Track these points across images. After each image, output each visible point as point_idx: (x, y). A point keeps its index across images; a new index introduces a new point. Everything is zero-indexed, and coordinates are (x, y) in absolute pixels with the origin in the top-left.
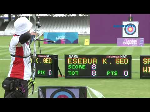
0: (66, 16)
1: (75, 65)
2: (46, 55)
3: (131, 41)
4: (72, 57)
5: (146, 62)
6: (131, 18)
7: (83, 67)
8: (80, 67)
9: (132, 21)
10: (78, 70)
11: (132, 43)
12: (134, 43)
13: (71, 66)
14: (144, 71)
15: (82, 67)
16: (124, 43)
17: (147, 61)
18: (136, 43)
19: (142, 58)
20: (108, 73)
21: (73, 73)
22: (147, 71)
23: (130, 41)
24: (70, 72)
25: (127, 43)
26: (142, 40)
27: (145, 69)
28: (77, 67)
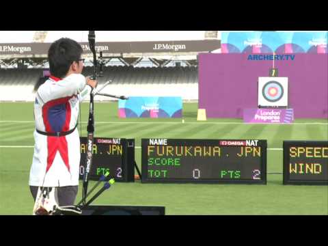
0: (156, 66)
1: (161, 157)
2: (112, 139)
3: (270, 114)
4: (156, 142)
5: (294, 154)
6: (274, 71)
7: (176, 162)
8: (169, 161)
9: (275, 76)
10: (166, 167)
11: (271, 118)
12: (275, 118)
13: (153, 161)
14: (291, 171)
15: (174, 162)
16: (257, 116)
17: (297, 152)
18: (278, 118)
19: (287, 145)
20: (223, 174)
21: (157, 174)
22: (296, 171)
23: (267, 113)
24: (151, 171)
25: (263, 118)
26: (290, 112)
27: (293, 167)
28: (164, 162)
